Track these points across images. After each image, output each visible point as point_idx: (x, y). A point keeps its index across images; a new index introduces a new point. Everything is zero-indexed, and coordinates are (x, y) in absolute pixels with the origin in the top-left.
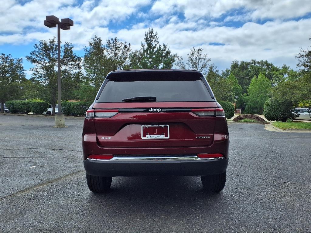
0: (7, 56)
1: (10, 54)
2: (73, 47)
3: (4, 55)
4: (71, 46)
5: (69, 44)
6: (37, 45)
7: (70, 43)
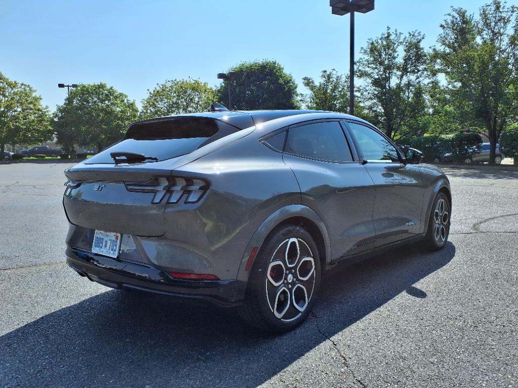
0: (330, 72)
1: (334, 70)
2: (423, 38)
3: (325, 72)
4: (419, 38)
5: (416, 34)
6: (364, 48)
7: (417, 32)
